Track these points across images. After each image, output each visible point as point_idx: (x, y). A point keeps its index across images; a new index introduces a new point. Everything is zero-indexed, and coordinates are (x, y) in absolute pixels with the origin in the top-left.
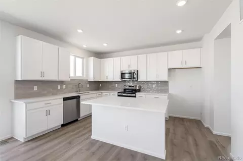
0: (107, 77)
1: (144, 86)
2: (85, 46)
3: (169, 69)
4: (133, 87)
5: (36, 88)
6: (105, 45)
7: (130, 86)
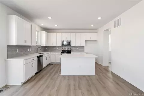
0: (52, 44)
1: (73, 49)
2: (43, 25)
3: (85, 41)
4: (68, 49)
5: (18, 51)
6: (56, 26)
7: (66, 49)
